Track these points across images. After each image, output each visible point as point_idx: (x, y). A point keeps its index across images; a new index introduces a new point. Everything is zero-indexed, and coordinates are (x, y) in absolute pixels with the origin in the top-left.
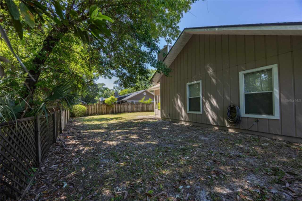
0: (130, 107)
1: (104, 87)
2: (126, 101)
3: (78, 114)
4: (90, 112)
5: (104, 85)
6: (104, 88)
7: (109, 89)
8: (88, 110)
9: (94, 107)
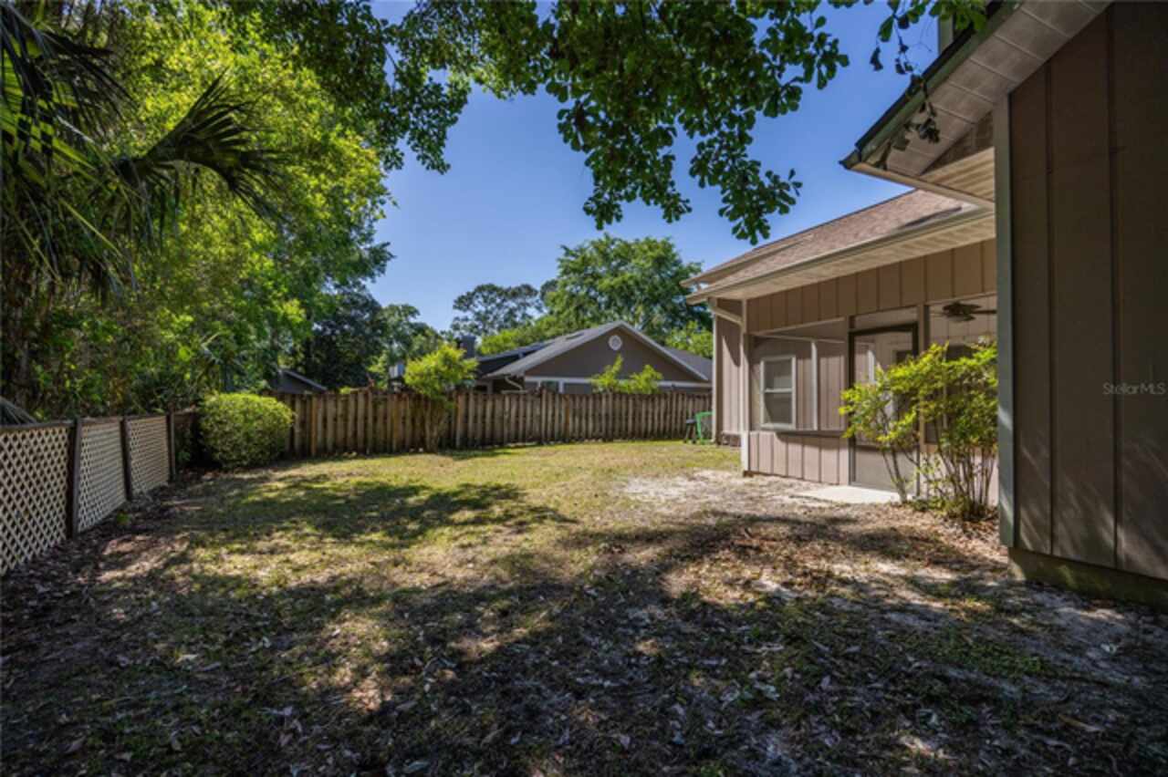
0: (544, 413)
1: (412, 320)
2: (520, 380)
3: (235, 447)
4: (317, 438)
5: (413, 312)
6: (412, 326)
7: (433, 332)
8: (303, 424)
9: (340, 411)
